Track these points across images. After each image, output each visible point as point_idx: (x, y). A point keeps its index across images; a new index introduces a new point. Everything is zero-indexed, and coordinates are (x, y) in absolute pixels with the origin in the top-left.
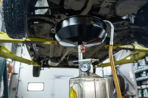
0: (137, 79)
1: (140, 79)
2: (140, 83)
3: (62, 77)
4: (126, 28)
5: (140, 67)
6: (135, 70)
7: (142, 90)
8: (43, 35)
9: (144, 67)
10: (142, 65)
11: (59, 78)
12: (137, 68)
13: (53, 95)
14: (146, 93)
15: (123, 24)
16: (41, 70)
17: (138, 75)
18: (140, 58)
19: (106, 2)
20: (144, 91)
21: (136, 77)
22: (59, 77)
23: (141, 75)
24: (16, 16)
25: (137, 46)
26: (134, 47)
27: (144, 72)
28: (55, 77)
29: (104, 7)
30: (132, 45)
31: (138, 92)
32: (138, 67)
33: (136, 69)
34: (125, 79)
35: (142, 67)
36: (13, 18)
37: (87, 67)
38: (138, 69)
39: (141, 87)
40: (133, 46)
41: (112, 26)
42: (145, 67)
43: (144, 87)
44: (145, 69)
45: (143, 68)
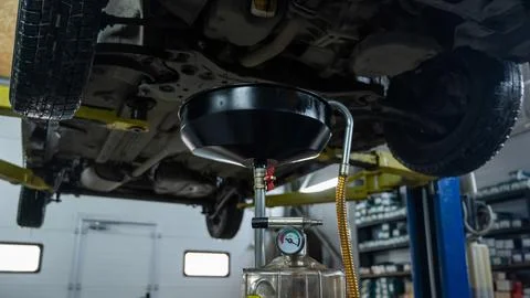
0: (362, 246)
1: (371, 244)
2: (368, 259)
3: (113, 227)
4: (369, 108)
5: (373, 210)
6: (359, 218)
7: (374, 279)
8: (97, 94)
9: (387, 209)
10: (380, 205)
11: (101, 229)
12: (364, 212)
13: (74, 288)
14: (382, 290)
15: (362, 99)
16: (50, 201)
17: (366, 232)
18: (385, 187)
19: (332, 37)
20: (378, 283)
21: (361, 240)
22: (101, 226)
23: (375, 232)
24: (64, 53)
25: (387, 159)
26: (377, 158)
27: (386, 227)
28: (87, 224)
29: (322, 46)
30: (374, 153)
31: (361, 287)
32: (368, 208)
33: (362, 215)
34: (326, 244)
35: (381, 209)
36: (53, 59)
37: (296, 241)
38: (367, 215)
39: (371, 272)
40: (373, 157)
41: (350, 122)
42: (389, 212)
43: (378, 270)
44: (387, 216)
45: (383, 213)
